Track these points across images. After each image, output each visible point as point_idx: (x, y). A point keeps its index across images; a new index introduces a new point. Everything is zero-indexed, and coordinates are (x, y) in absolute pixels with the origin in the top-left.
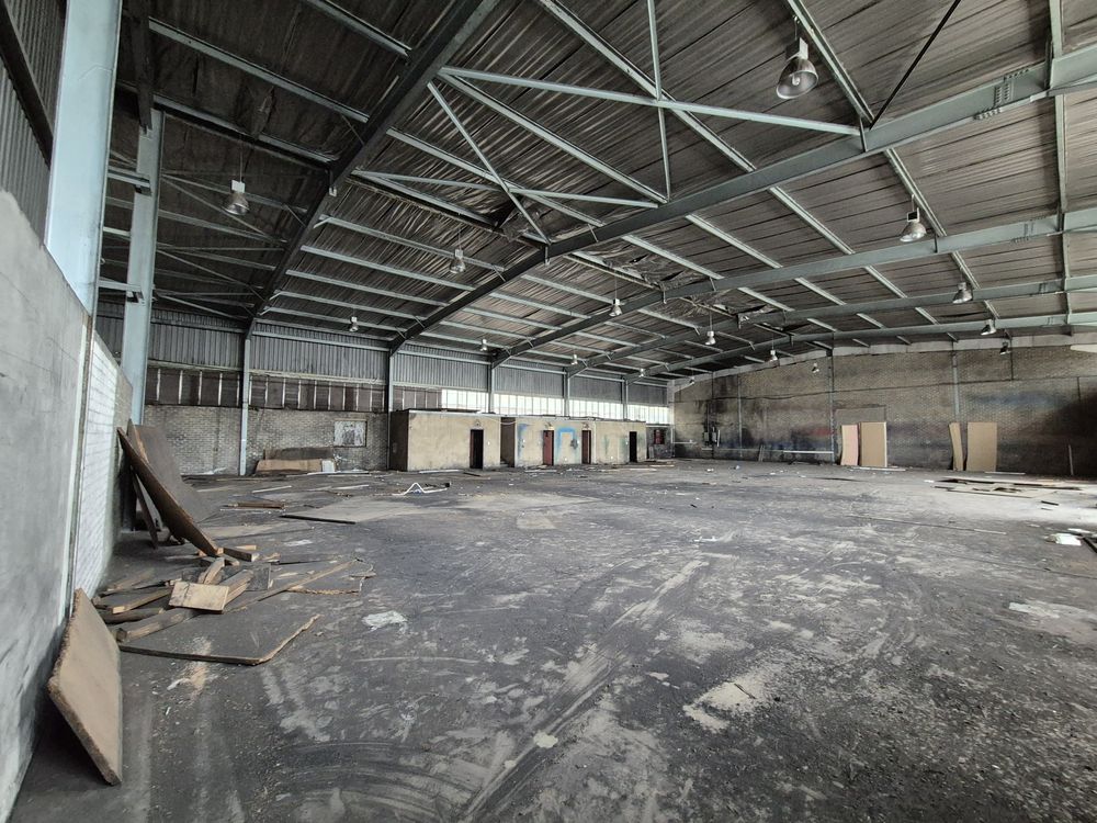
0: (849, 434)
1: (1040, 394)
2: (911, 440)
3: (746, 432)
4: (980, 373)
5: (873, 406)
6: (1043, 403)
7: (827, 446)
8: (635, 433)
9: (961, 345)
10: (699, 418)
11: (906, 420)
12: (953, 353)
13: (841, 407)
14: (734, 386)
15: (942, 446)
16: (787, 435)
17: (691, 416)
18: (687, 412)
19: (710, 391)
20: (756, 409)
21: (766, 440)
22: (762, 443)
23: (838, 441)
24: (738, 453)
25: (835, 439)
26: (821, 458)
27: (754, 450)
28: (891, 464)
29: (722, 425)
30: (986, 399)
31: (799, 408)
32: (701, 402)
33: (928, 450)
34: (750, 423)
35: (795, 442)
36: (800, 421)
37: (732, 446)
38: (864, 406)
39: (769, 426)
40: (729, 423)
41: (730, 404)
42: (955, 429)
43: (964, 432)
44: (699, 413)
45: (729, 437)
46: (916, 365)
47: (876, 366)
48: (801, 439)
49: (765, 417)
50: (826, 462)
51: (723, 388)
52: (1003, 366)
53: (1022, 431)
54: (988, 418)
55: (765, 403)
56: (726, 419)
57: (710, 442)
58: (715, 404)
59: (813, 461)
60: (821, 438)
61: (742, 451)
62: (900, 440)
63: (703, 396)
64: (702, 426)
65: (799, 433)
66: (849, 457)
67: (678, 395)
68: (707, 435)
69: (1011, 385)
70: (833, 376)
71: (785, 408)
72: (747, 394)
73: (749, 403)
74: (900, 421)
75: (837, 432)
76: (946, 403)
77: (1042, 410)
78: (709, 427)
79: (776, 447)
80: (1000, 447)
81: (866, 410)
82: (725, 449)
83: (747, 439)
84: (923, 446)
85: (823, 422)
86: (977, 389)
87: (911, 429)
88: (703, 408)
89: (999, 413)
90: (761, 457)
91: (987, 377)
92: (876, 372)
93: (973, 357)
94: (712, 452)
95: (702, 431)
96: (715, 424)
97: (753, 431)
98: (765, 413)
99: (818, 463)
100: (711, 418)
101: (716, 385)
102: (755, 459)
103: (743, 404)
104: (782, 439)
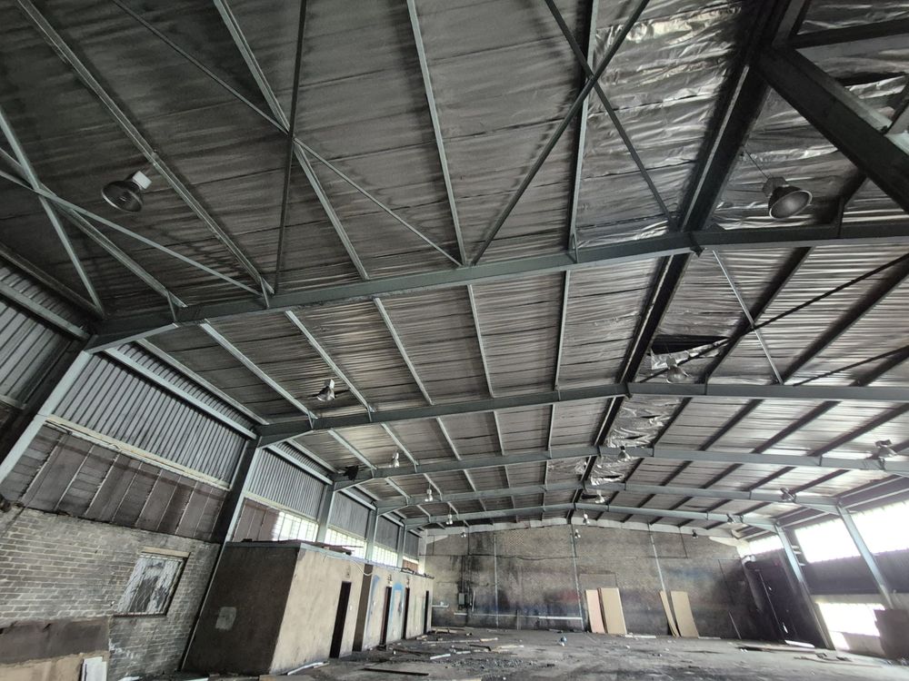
0: (592, 595)
1: (704, 570)
2: (638, 607)
3: (502, 594)
4: (669, 550)
5: (607, 572)
6: (707, 578)
7: (577, 613)
9: (655, 527)
10: (453, 576)
11: (631, 587)
12: (650, 533)
13: (584, 572)
14: (491, 543)
15: (659, 613)
16: (541, 600)
17: (444, 573)
18: (440, 568)
19: (466, 547)
20: (511, 569)
21: (522, 605)
22: (517, 608)
23: (585, 608)
24: (494, 619)
25: (582, 604)
26: (572, 625)
27: (510, 616)
29: (477, 585)
30: (677, 572)
31: (550, 571)
32: (455, 558)
33: (650, 616)
34: (506, 584)
35: (548, 607)
36: (552, 584)
37: (487, 611)
38: (600, 573)
39: (524, 589)
40: (485, 583)
41: (485, 561)
42: (664, 595)
43: (670, 599)
44: (453, 569)
45: (484, 600)
46: (630, 540)
47: (604, 538)
48: (554, 603)
49: (520, 578)
50: (579, 630)
51: (480, 545)
52: (679, 546)
53: (703, 600)
54: (681, 588)
55: (519, 563)
56: (482, 578)
57: (466, 606)
58: (470, 561)
59: (564, 628)
60: (571, 603)
61: (497, 616)
62: (631, 606)
63: (456, 551)
64: (456, 586)
65: (551, 597)
66: (597, 626)
67: (431, 547)
68: (462, 596)
69: (687, 562)
70: (575, 542)
71: (538, 570)
72: (502, 552)
73: (505, 562)
74: (627, 587)
75: (583, 597)
76: (654, 574)
77: (709, 584)
78: (464, 586)
79: (532, 612)
80: (694, 614)
81: (601, 576)
82: (481, 615)
83: (503, 604)
84: (646, 612)
85: (570, 586)
86: (670, 563)
87: (636, 595)
88: (458, 565)
89: (686, 583)
90: (518, 624)
91: (672, 555)
92: (604, 542)
93: (662, 538)
94: (467, 618)
95: (456, 591)
96: (470, 583)
97: (509, 593)
98: (520, 574)
99: (572, 631)
100: (466, 577)
101: (472, 540)
102: (512, 626)
103: (499, 563)
104: (537, 603)
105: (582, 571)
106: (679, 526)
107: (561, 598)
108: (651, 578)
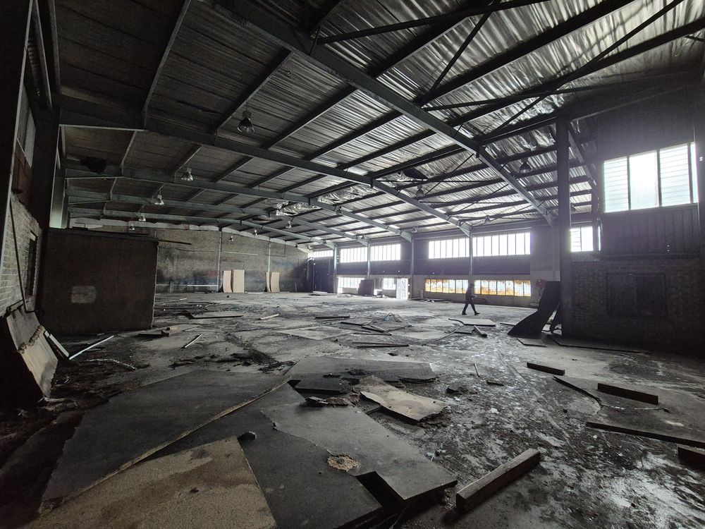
0: (227, 274)
1: (291, 263)
2: (252, 279)
4: (277, 252)
5: (239, 261)
6: (290, 266)
7: (215, 283)
9: (273, 240)
11: (251, 270)
12: (270, 243)
15: (263, 281)
20: (169, 256)
21: (174, 278)
22: (171, 280)
23: (221, 279)
25: (220, 277)
26: (211, 289)
27: (166, 285)
28: (246, 291)
30: (277, 263)
31: (201, 259)
33: (258, 284)
35: (196, 280)
36: (199, 266)
38: (235, 261)
39: (178, 269)
42: (268, 274)
43: (270, 275)
47: (241, 242)
48: (200, 277)
49: (175, 262)
50: (213, 292)
53: (285, 276)
54: (277, 271)
55: (176, 253)
59: (206, 291)
60: (212, 278)
62: (249, 279)
65: (199, 274)
66: (227, 289)
69: (284, 258)
70: (222, 243)
71: (190, 257)
74: (249, 269)
75: (221, 274)
76: (266, 263)
77: (291, 269)
79: (182, 283)
80: (280, 283)
81: (235, 263)
84: (257, 282)
85: (213, 268)
86: (278, 259)
87: (253, 274)
89: (280, 269)
90: (171, 290)
91: (278, 255)
92: (242, 245)
93: (275, 246)
98: (175, 259)
99: (210, 292)
104: (187, 277)
105: (223, 260)
106: (286, 241)
107: (206, 275)
108: (263, 265)
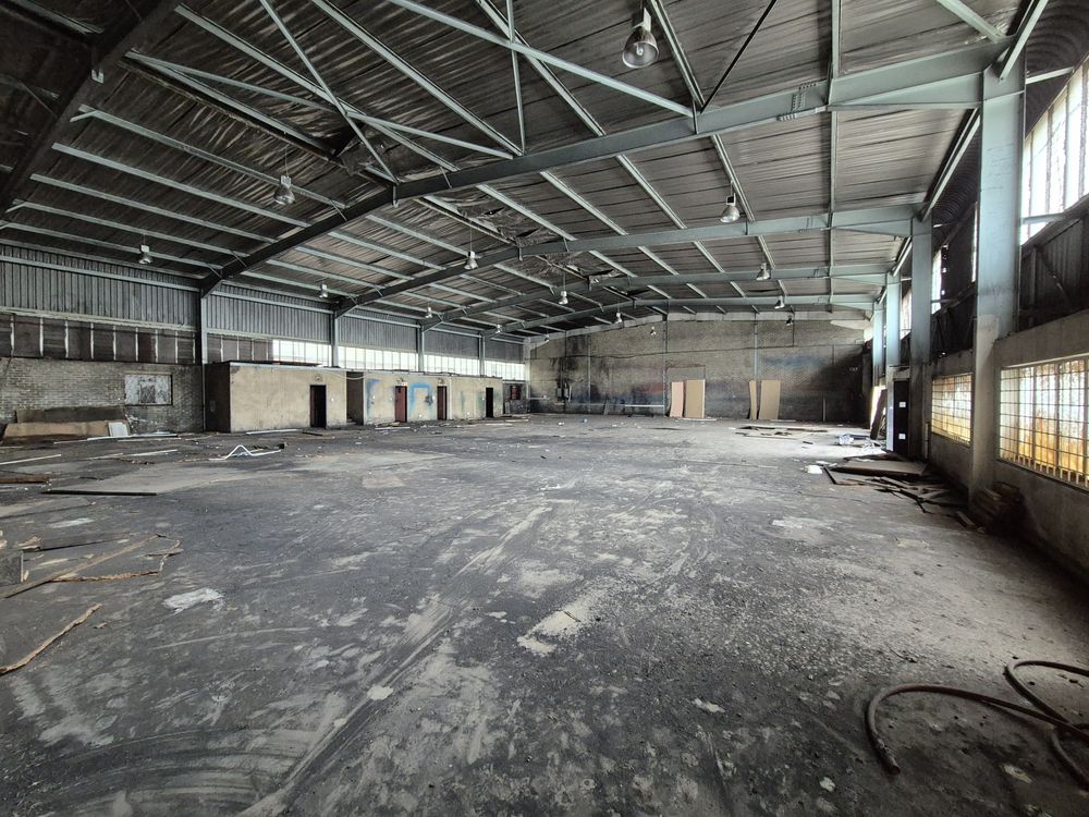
0: (677, 389)
1: (809, 358)
2: (722, 395)
3: (594, 389)
4: (773, 340)
5: (697, 365)
6: (810, 365)
7: (660, 401)
8: (492, 389)
9: (762, 316)
10: (554, 374)
11: (719, 378)
12: (755, 322)
13: (672, 366)
14: (585, 345)
15: (743, 400)
16: (629, 392)
17: (545, 373)
18: (541, 369)
19: (563, 351)
20: (603, 367)
21: (611, 396)
22: (607, 398)
23: (669, 397)
24: (586, 408)
25: (666, 395)
26: (654, 411)
27: (601, 405)
28: (707, 415)
29: (572, 381)
30: (775, 362)
31: (639, 367)
32: (554, 360)
33: (734, 403)
34: (598, 380)
35: (634, 397)
36: (638, 378)
37: (582, 401)
38: (690, 366)
39: (614, 383)
40: (580, 379)
41: (581, 362)
42: (753, 385)
43: (759, 387)
44: (553, 370)
45: (579, 393)
46: (729, 331)
47: (699, 332)
48: (640, 394)
49: (610, 375)
50: (659, 415)
51: (575, 348)
52: (787, 335)
53: (796, 388)
54: (776, 377)
55: (611, 362)
56: (577, 375)
57: (563, 398)
58: (567, 362)
59: (648, 414)
60: (656, 394)
61: (590, 405)
62: (715, 394)
63: (555, 354)
64: (555, 383)
65: (638, 389)
66: (676, 411)
67: (534, 352)
68: (559, 390)
69: (792, 350)
70: (666, 339)
71: (627, 366)
72: (596, 353)
73: (598, 361)
74: (715, 378)
75: (668, 388)
76: (748, 364)
77: (810, 370)
78: (562, 383)
79: (619, 402)
80: (782, 400)
81: (691, 368)
82: (576, 404)
83: (595, 395)
84: (730, 399)
85: (657, 379)
86: (771, 353)
87: (723, 385)
88: (557, 366)
89: (782, 372)
90: (606, 411)
91: (775, 345)
92: (700, 336)
93: (769, 327)
94: (564, 407)
95: (556, 387)
96: (567, 380)
97: (600, 387)
98: (611, 371)
99: (652, 415)
100: (563, 375)
101: (568, 344)
102: (601, 413)
103: (592, 362)
104: (624, 394)
105: (670, 366)
106: (792, 312)
107: (648, 390)
108: (744, 368)
